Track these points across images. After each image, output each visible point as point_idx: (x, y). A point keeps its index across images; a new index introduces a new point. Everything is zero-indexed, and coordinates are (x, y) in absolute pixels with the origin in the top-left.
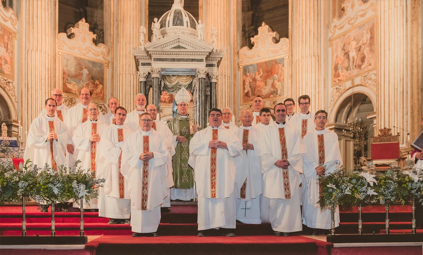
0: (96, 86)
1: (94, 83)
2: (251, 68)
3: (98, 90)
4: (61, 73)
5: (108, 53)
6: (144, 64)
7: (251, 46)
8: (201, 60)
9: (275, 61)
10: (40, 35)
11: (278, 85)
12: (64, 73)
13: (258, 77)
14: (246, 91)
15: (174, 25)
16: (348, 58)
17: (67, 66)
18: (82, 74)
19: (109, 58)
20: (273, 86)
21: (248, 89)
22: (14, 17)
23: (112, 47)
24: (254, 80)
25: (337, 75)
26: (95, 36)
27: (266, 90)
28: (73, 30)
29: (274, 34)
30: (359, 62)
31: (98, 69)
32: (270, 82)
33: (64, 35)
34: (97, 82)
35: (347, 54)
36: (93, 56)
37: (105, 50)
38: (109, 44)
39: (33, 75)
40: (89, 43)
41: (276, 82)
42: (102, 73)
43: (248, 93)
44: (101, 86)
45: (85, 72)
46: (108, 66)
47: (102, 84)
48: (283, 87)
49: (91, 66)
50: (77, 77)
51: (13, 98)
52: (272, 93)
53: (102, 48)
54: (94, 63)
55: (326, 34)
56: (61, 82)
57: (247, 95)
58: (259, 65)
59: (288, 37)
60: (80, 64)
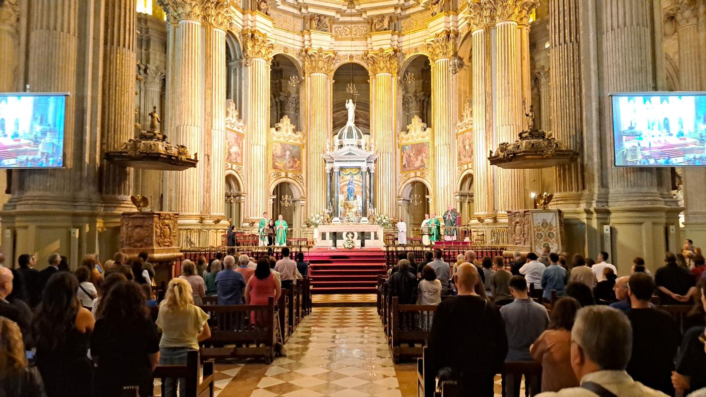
0: (295, 162)
1: (294, 160)
2: (407, 147)
3: (297, 165)
4: (271, 156)
5: (304, 137)
6: (329, 163)
7: (407, 131)
8: (364, 161)
9: (423, 143)
10: (259, 134)
11: (425, 160)
12: (273, 155)
13: (412, 154)
14: (404, 164)
15: (347, 138)
16: (465, 149)
17: (275, 150)
18: (285, 155)
19: (304, 141)
20: (422, 161)
21: (405, 162)
22: (243, 125)
23: (307, 133)
24: (409, 156)
25: (460, 159)
26: (294, 127)
27: (418, 164)
28: (280, 125)
29: (422, 124)
30: (470, 154)
31: (297, 150)
32: (420, 158)
33: (274, 129)
34: (296, 159)
35: (464, 146)
36: (294, 142)
37: (301, 136)
38: (304, 131)
39: (255, 161)
40: (290, 133)
41: (424, 158)
42: (299, 153)
43: (405, 165)
44: (299, 162)
45: (288, 153)
46: (304, 147)
47: (300, 160)
48: (429, 163)
49: (292, 148)
50: (283, 156)
51: (242, 178)
52: (421, 166)
53: (299, 135)
54: (294, 146)
55: (454, 130)
56: (271, 162)
57: (404, 166)
58: (413, 146)
59: (431, 127)
60: (284, 147)
